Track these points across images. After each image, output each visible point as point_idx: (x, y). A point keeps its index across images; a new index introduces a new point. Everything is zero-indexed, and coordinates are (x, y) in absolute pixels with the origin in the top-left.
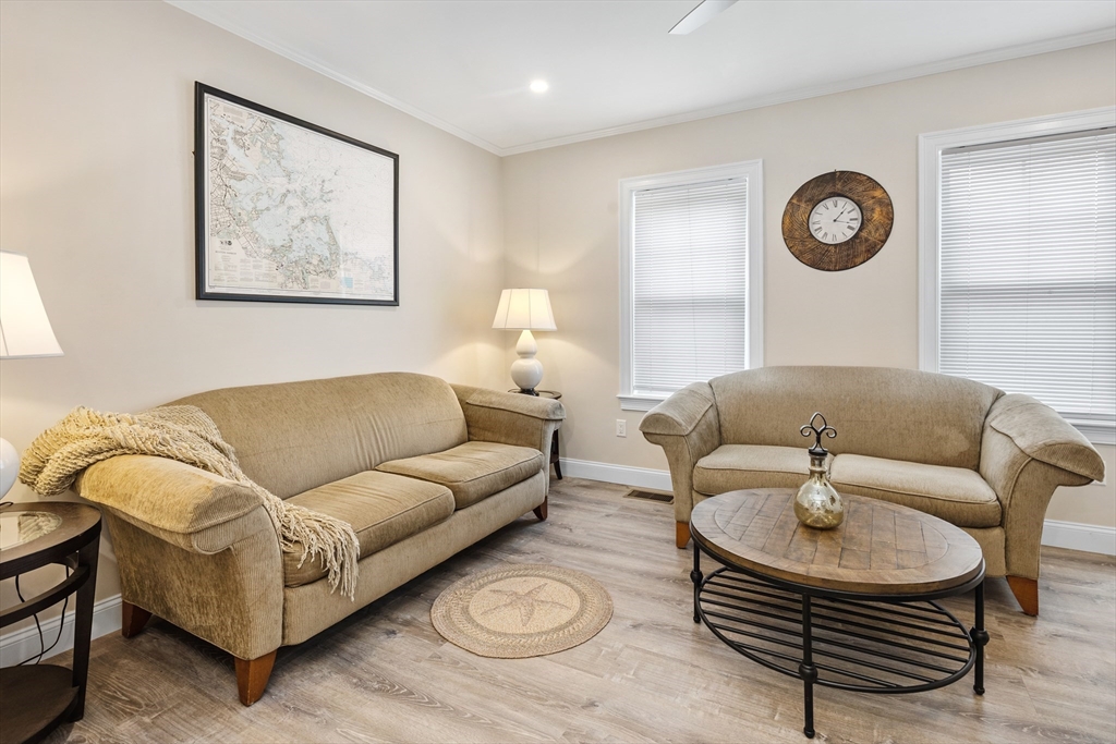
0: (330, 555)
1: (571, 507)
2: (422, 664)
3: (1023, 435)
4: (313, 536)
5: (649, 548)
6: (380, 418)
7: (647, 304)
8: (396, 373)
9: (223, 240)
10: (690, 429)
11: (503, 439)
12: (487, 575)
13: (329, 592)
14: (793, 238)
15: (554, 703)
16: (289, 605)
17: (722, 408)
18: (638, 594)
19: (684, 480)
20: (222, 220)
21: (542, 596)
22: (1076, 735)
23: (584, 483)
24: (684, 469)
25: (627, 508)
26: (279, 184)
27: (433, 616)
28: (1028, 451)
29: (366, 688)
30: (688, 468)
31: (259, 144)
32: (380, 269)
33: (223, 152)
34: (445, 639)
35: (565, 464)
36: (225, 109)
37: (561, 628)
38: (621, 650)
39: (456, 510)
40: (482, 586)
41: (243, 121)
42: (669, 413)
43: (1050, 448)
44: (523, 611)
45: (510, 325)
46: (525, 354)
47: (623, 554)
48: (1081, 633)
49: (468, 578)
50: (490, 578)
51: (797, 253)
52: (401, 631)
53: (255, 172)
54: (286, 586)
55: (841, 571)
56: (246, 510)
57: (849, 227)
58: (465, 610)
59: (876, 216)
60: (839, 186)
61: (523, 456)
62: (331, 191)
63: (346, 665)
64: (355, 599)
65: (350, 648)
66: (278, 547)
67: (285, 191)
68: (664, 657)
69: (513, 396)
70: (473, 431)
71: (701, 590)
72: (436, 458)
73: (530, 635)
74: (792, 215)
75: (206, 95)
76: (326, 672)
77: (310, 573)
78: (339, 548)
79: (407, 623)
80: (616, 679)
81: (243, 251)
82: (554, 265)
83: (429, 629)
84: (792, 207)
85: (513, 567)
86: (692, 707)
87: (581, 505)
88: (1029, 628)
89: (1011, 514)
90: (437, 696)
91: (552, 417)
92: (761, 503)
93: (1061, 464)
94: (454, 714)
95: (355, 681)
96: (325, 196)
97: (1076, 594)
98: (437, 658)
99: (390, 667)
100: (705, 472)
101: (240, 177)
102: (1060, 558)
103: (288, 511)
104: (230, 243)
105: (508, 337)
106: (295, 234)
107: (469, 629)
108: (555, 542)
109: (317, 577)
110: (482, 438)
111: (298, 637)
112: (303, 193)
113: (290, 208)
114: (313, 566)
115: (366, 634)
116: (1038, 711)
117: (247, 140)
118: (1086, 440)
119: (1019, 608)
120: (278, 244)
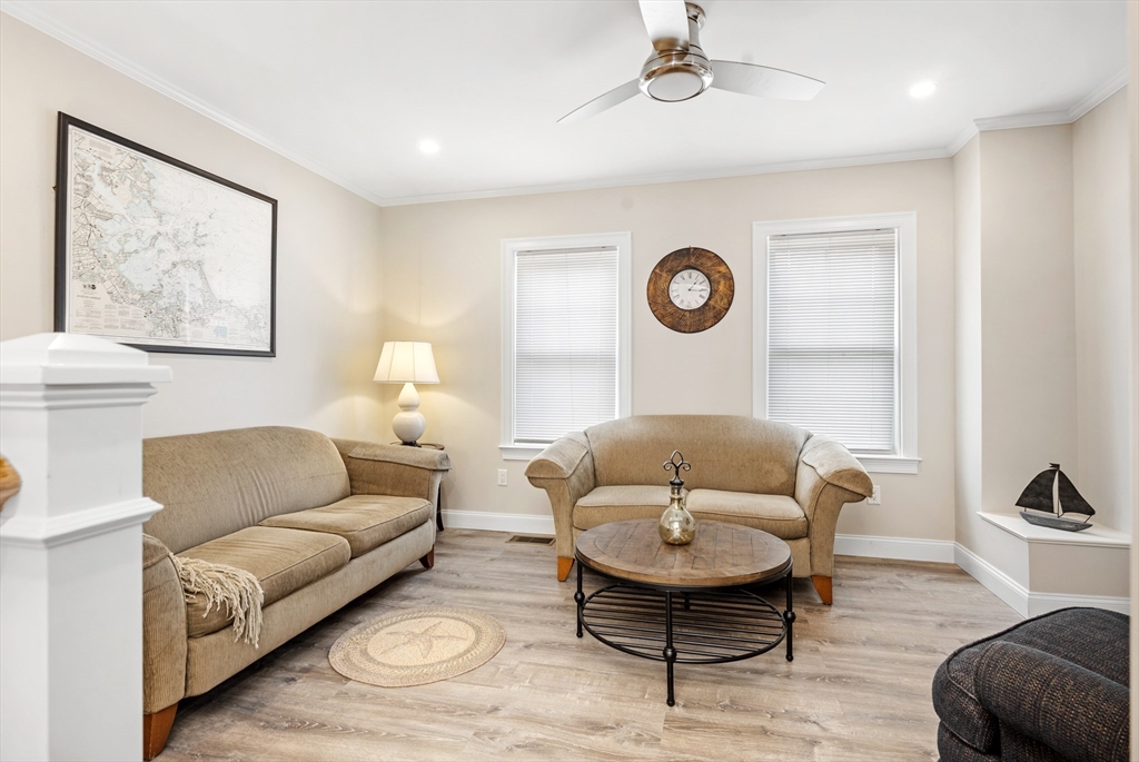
0: (236, 603)
1: (455, 555)
2: (329, 701)
3: (822, 465)
4: (218, 586)
5: (533, 583)
6: (262, 473)
7: (526, 359)
8: (274, 427)
9: (86, 284)
10: (570, 472)
11: (389, 491)
12: (381, 621)
13: (232, 641)
14: (656, 303)
15: (462, 713)
16: (193, 655)
17: (596, 454)
18: (527, 622)
19: (565, 519)
20: (85, 262)
21: (438, 632)
22: (850, 678)
23: (466, 532)
24: (565, 508)
25: (509, 552)
26: (149, 225)
27: (331, 660)
28: (825, 477)
29: (275, 728)
30: (569, 508)
31: (128, 182)
32: (256, 318)
33: (88, 189)
34: (348, 679)
35: (446, 515)
36: (92, 143)
37: (460, 656)
38: (517, 666)
39: (352, 559)
40: (377, 631)
41: (111, 157)
42: (553, 459)
43: (839, 474)
44: (422, 647)
45: (394, 378)
46: (408, 407)
47: (510, 591)
48: (859, 612)
49: (361, 625)
50: (385, 623)
51: (660, 316)
52: (300, 678)
53: (123, 212)
54: (189, 637)
55: (693, 572)
56: (154, 560)
57: (701, 296)
58: (364, 653)
59: (721, 288)
60: (693, 260)
61: (413, 506)
62: (206, 235)
63: (249, 713)
64: (258, 647)
65: (249, 698)
66: (182, 599)
67: (155, 233)
68: (553, 666)
69: (398, 449)
70: (356, 484)
71: (583, 609)
72: (323, 511)
73: (432, 665)
74: (655, 283)
75: (70, 127)
76: (228, 721)
77: (215, 622)
78: (244, 596)
79: (305, 670)
80: (515, 688)
81: (109, 296)
82: (437, 317)
83: (330, 672)
84: (655, 278)
85: (406, 611)
86: (579, 699)
87: (466, 553)
88: (826, 614)
89: (815, 527)
90: (350, 724)
91: (440, 468)
92: (632, 530)
93: (846, 486)
94: (372, 735)
95: (262, 724)
96: (199, 240)
97: (859, 587)
98: (343, 695)
99: (297, 708)
100: (584, 510)
101: (108, 217)
102: (850, 563)
103: (185, 564)
104: (94, 287)
105: (388, 390)
106: (166, 280)
107: (371, 667)
108: (443, 587)
109: (222, 624)
110: (366, 491)
111: (201, 687)
112: (175, 236)
113: (160, 251)
114: (219, 614)
115: (264, 685)
116: (827, 666)
117: (115, 177)
118: (864, 469)
119: (820, 601)
120: (147, 289)
